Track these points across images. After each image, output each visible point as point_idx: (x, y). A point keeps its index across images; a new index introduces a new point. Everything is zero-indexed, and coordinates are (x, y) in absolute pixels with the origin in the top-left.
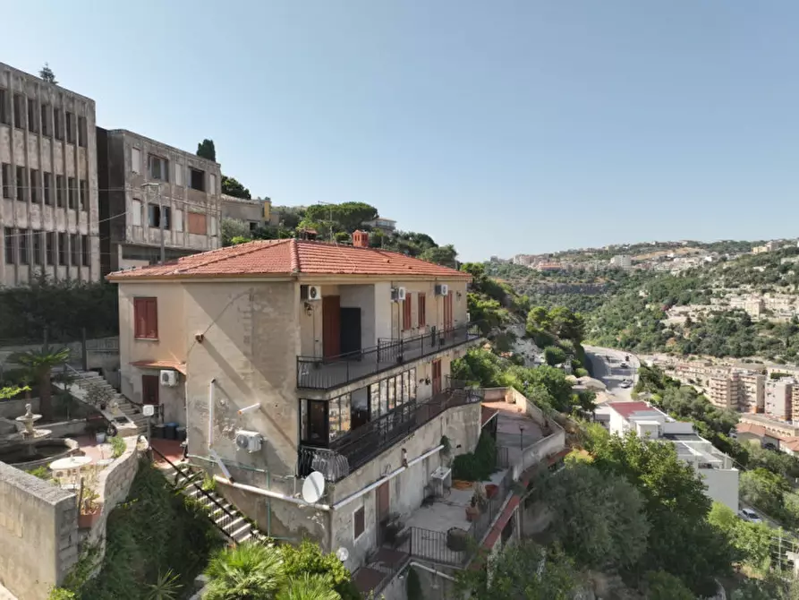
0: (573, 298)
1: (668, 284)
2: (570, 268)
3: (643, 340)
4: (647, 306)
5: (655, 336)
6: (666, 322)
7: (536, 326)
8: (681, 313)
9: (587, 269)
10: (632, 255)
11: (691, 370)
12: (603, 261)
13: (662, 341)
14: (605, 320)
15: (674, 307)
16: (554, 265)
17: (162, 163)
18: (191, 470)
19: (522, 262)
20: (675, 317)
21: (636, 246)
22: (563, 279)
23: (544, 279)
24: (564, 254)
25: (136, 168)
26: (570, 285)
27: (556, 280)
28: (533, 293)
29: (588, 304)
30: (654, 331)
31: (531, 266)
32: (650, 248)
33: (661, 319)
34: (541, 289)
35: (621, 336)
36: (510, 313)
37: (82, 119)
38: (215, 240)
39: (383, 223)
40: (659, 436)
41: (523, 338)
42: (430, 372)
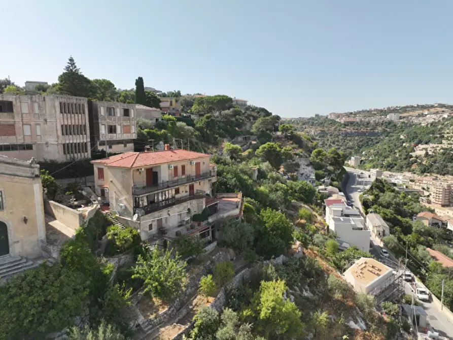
0: (361, 139)
1: (419, 132)
2: (361, 121)
3: (398, 164)
4: (404, 144)
5: (405, 162)
6: (413, 154)
7: (315, 159)
8: (423, 149)
9: (372, 121)
10: (400, 113)
11: (424, 182)
12: (383, 117)
13: (409, 165)
14: (378, 152)
15: (420, 145)
16: (351, 119)
17: (112, 109)
18: (111, 213)
19: (333, 117)
20: (419, 151)
21: (404, 107)
22: (356, 127)
23: (345, 128)
24: (359, 112)
25: (102, 113)
26: (360, 131)
27: (352, 128)
28: (338, 136)
29: (370, 142)
30: (405, 159)
31: (338, 120)
32: (413, 108)
33: (411, 152)
34: (343, 134)
35: (386, 162)
36: (303, 152)
37: (83, 105)
38: (134, 134)
39: (240, 103)
40: (342, 215)
41: (308, 165)
42: (188, 189)
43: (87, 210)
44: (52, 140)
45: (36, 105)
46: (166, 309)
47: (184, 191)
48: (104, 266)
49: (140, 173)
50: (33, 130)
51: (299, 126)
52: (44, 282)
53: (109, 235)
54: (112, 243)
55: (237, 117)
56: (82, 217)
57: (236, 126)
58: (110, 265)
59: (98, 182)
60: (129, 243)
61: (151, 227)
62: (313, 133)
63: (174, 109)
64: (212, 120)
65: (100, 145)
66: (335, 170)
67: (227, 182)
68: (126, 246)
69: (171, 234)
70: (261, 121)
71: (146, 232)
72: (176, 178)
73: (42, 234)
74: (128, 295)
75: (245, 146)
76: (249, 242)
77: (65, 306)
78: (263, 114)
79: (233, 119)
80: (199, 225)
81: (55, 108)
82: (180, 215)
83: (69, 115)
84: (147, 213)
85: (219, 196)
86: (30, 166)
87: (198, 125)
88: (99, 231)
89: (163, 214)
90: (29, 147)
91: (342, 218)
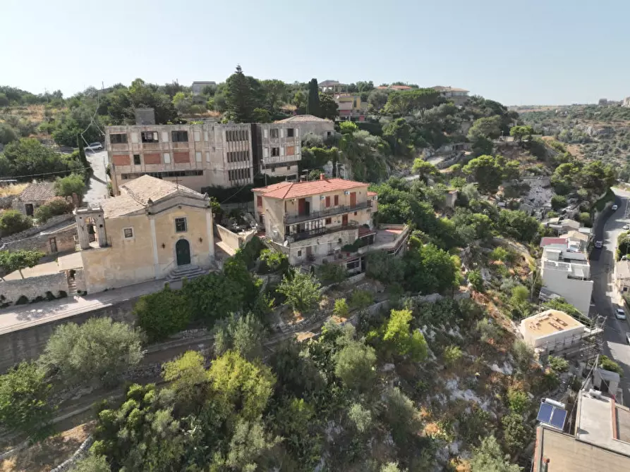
7: (560, 178)
17: (275, 131)
18: (266, 239)
25: (266, 136)
36: (544, 167)
37: (247, 132)
38: (298, 156)
39: (457, 94)
40: (560, 259)
41: (546, 187)
42: (341, 219)
43: (246, 235)
44: (219, 167)
45: (206, 134)
46: (303, 320)
47: (336, 221)
48: (256, 280)
49: (293, 203)
50: (203, 157)
51: (565, 120)
52: (213, 284)
53: (262, 258)
54: (264, 263)
55: (449, 116)
56: (241, 240)
57: (444, 130)
58: (261, 280)
59: (257, 208)
60: (278, 265)
61: (300, 253)
62: (588, 131)
63: (358, 111)
64: (404, 126)
65: (263, 168)
66: (589, 195)
67: (399, 210)
68: (275, 267)
69: (318, 262)
70: (480, 123)
71: (295, 258)
72: (328, 208)
73: (211, 251)
74: (271, 304)
75: (453, 159)
76: (398, 276)
77: (227, 301)
78: (490, 110)
79: (441, 121)
80: (348, 255)
81: (222, 138)
82: (330, 244)
83: (234, 142)
84: (296, 240)
85: (383, 226)
86: (204, 200)
87: (386, 133)
88: (254, 253)
89: (313, 243)
90: (200, 173)
91: (557, 264)
